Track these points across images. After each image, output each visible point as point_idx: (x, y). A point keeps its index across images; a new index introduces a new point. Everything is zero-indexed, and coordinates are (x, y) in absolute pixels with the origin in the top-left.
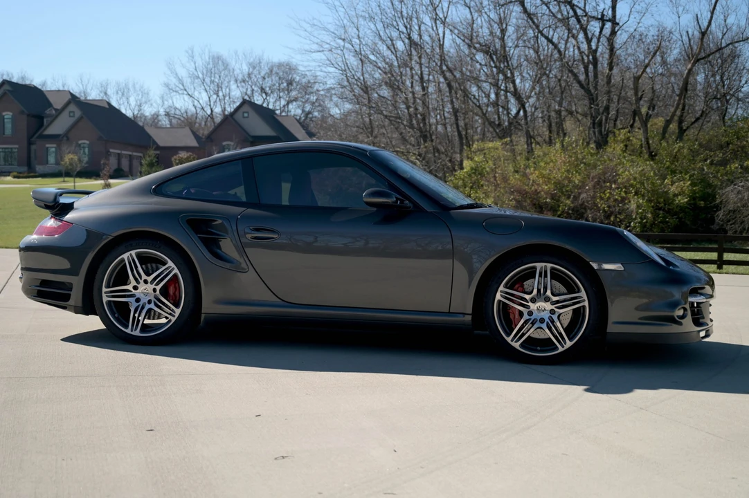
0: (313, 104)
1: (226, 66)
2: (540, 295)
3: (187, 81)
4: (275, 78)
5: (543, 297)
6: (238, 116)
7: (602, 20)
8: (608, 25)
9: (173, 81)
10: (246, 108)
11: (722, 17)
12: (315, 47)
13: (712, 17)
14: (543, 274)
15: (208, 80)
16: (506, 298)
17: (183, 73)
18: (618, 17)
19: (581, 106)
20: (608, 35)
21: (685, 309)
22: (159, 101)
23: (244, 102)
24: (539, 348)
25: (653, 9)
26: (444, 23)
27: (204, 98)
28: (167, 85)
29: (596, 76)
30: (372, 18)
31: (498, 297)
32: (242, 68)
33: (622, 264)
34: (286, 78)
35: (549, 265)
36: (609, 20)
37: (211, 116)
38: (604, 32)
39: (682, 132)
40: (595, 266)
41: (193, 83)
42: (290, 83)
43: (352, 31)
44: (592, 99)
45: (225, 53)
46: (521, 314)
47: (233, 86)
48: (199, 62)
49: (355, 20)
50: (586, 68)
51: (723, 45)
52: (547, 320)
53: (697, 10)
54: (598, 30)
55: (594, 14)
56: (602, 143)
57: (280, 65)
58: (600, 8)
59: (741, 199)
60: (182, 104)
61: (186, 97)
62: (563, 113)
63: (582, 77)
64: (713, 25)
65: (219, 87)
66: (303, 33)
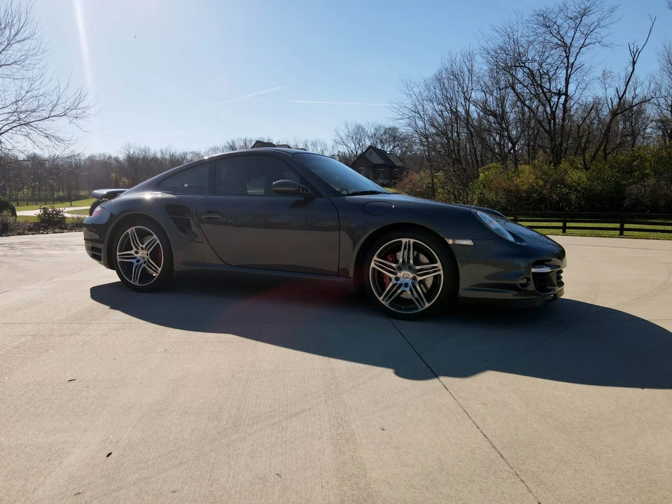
0: (406, 147)
1: (363, 130)
2: (405, 265)
3: (345, 138)
4: (387, 135)
5: (407, 266)
6: (367, 155)
7: (559, 94)
8: (563, 97)
9: (338, 139)
10: (371, 150)
11: (633, 88)
12: (400, 117)
13: (626, 89)
14: (407, 246)
15: (354, 137)
16: (379, 266)
17: (342, 134)
18: (569, 92)
19: (547, 143)
20: (562, 102)
21: (528, 279)
22: (331, 149)
23: (370, 147)
24: (403, 307)
25: (590, 86)
26: (469, 100)
27: (352, 146)
28: (335, 141)
29: (554, 126)
30: (431, 101)
31: (373, 265)
32: (371, 131)
33: (472, 240)
34: (392, 135)
35: (412, 241)
36: (563, 94)
37: (356, 155)
38: (560, 101)
39: (606, 155)
40: (450, 242)
41: (347, 139)
42: (394, 138)
43: (420, 108)
44: (552, 139)
45: (363, 124)
46: (390, 279)
47: (367, 140)
48: (350, 129)
49: (422, 102)
50: (550, 123)
51: (634, 104)
52: (410, 284)
53: (617, 85)
54: (556, 100)
55: (555, 91)
56: (557, 163)
57: (390, 129)
58: (558, 88)
59: (640, 193)
60: (343, 149)
61: (344, 146)
62: (537, 147)
63: (547, 127)
64: (627, 93)
65: (360, 140)
66: (395, 110)
